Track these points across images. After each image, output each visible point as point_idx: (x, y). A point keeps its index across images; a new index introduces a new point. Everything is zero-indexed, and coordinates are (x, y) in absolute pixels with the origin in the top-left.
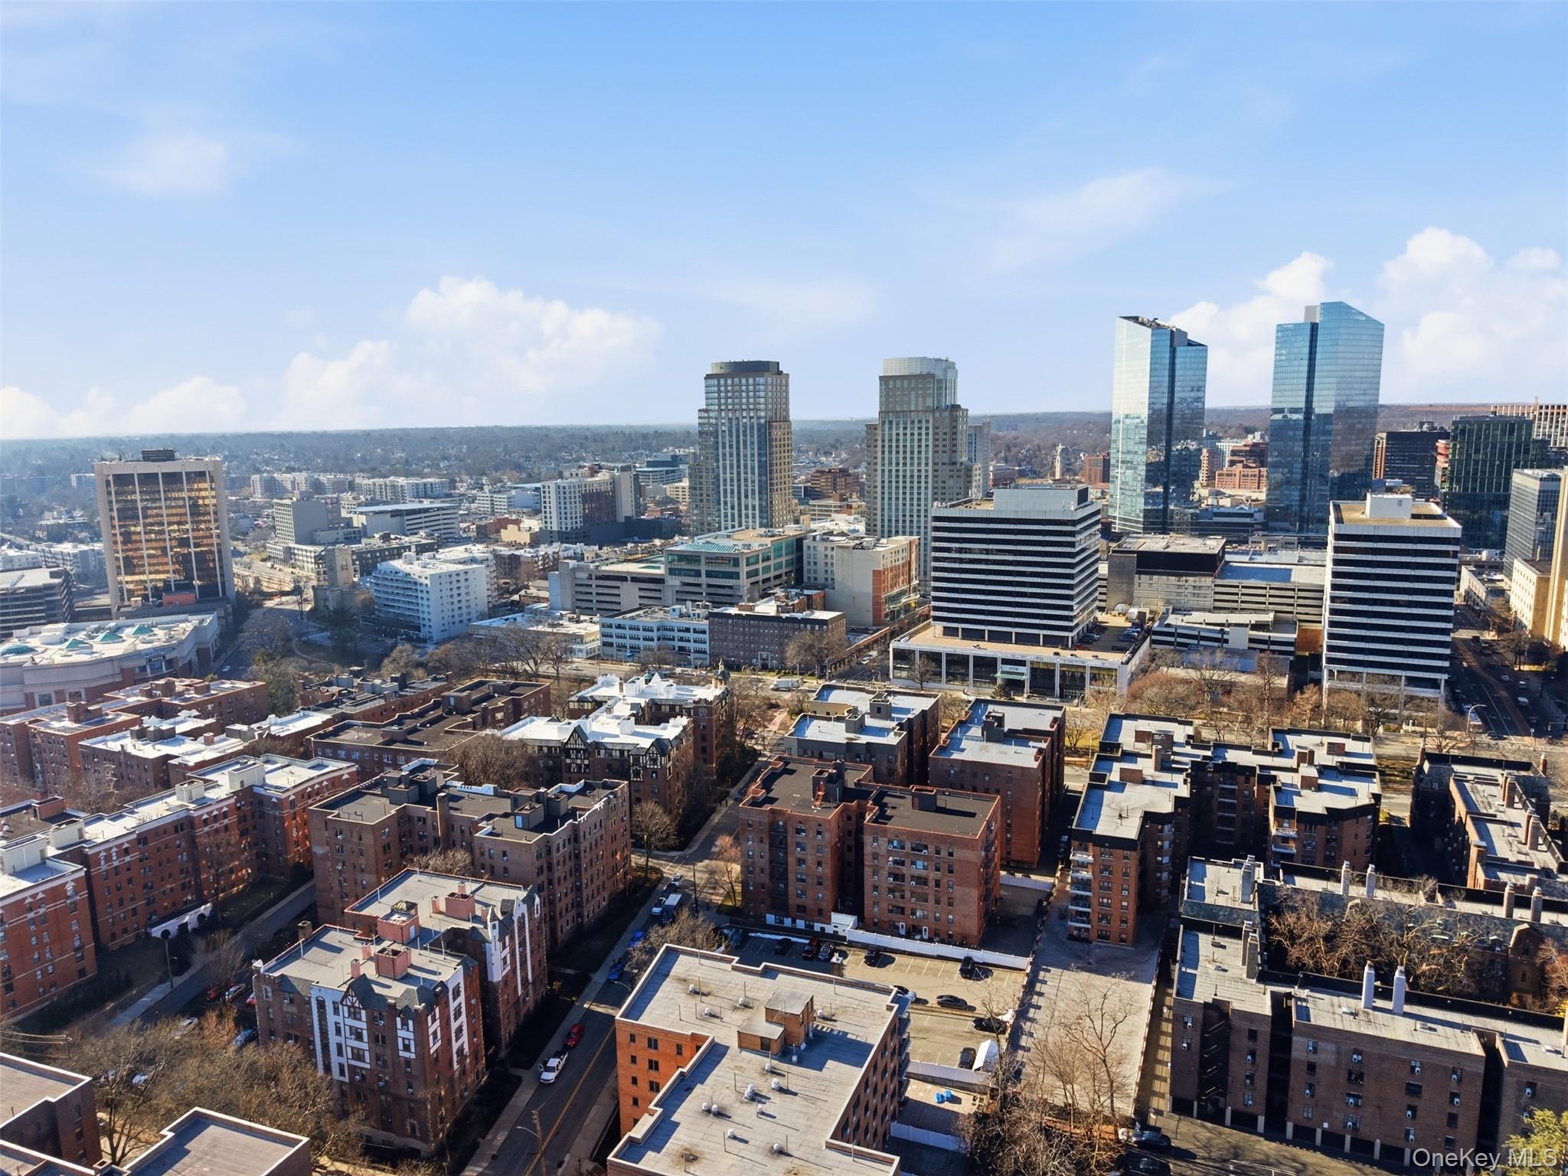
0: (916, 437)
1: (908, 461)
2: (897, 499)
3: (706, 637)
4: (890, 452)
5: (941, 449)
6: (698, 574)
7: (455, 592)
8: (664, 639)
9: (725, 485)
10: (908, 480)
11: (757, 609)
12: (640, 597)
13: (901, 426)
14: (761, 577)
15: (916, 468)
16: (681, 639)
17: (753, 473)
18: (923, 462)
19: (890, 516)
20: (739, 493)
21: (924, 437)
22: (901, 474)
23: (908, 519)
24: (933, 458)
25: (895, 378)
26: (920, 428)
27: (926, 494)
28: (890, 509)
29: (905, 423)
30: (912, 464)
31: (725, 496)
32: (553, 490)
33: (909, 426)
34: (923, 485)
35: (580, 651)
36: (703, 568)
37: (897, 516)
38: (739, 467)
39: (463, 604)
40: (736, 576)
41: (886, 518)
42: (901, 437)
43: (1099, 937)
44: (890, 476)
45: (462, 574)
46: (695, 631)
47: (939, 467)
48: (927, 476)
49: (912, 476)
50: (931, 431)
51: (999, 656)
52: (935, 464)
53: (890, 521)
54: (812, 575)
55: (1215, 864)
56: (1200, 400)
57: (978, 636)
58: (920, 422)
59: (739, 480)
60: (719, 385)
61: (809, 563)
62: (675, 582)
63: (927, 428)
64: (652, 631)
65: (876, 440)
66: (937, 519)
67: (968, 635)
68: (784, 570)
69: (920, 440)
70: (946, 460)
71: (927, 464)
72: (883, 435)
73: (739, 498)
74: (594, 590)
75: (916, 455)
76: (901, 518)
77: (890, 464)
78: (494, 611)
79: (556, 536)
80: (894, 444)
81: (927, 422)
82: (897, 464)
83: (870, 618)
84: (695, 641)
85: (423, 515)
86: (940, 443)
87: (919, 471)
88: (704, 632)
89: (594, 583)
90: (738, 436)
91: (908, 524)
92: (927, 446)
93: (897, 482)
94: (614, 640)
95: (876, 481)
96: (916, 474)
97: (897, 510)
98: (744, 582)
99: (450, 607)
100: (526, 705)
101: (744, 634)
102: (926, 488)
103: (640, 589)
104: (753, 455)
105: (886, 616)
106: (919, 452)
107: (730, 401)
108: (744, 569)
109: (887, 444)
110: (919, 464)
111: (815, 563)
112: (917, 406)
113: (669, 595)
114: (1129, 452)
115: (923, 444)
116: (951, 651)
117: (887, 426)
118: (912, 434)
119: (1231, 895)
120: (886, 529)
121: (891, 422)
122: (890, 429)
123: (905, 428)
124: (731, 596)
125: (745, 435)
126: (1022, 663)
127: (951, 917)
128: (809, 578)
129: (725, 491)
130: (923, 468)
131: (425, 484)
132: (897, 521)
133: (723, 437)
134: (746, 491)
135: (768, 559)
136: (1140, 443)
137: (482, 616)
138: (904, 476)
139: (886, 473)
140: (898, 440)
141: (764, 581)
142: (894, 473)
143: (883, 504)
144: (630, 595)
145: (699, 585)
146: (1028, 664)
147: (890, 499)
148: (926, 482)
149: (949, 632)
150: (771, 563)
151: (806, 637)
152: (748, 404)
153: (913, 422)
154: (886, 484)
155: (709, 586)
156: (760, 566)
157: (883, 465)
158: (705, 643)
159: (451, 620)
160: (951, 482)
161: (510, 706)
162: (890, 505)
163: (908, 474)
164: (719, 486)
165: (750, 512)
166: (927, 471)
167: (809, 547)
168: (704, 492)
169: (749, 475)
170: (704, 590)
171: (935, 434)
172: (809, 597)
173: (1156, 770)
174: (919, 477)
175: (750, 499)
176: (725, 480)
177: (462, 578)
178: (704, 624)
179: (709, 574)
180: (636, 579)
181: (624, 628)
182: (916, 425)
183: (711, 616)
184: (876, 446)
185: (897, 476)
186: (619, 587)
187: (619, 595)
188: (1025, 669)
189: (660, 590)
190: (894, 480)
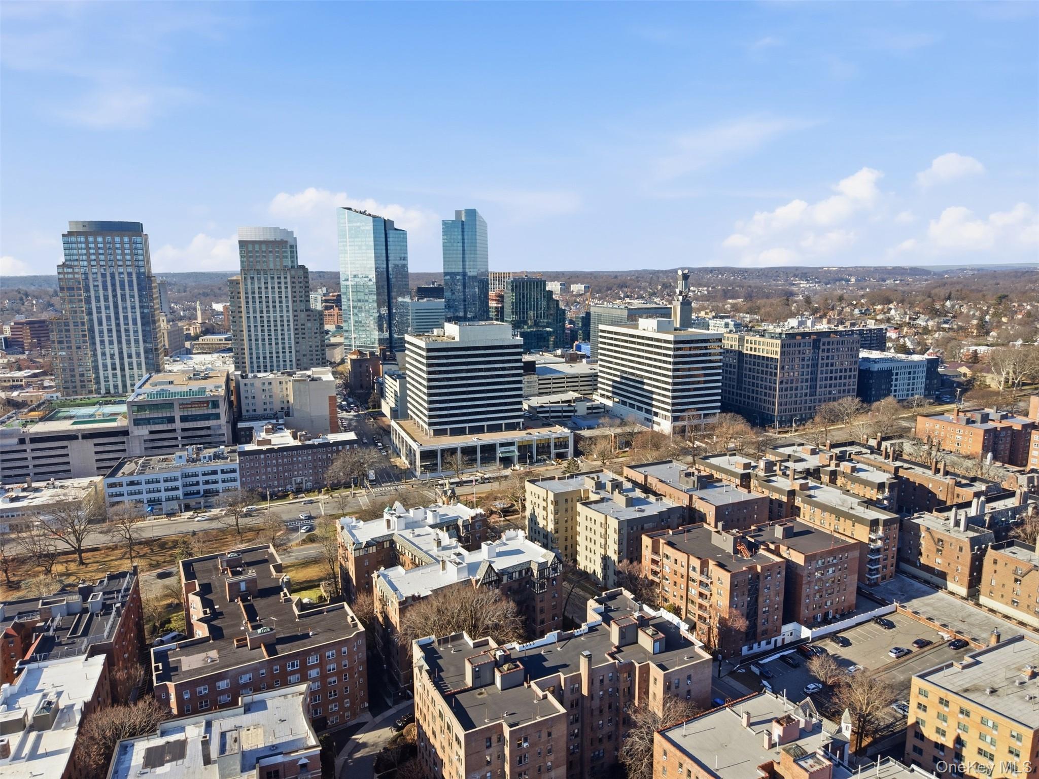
0: (277, 290)
1: (271, 309)
2: (263, 340)
3: (237, 475)
4: (254, 302)
5: (298, 299)
6: (171, 420)
8: (189, 485)
9: (102, 336)
10: (272, 324)
11: (277, 442)
12: (96, 453)
13: (263, 281)
15: (278, 314)
16: (207, 483)
17: (135, 323)
18: (285, 309)
19: (258, 354)
20: (120, 342)
21: (283, 290)
22: (265, 319)
23: (274, 355)
24: (293, 306)
25: (253, 243)
26: (279, 283)
27: (289, 335)
28: (257, 348)
29: (266, 279)
30: (275, 312)
33: (269, 280)
34: (286, 328)
36: (177, 414)
37: (264, 353)
38: (117, 318)
40: (216, 417)
41: (254, 356)
42: (263, 290)
44: (255, 321)
46: (223, 472)
47: (298, 313)
48: (288, 321)
49: (275, 321)
50: (289, 286)
51: (495, 442)
52: (295, 311)
53: (258, 358)
56: (405, 266)
58: (279, 278)
59: (119, 331)
60: (87, 242)
62: (142, 431)
63: (286, 283)
64: (176, 480)
65: (239, 293)
69: (280, 292)
70: (303, 308)
71: (288, 311)
72: (246, 289)
73: (120, 348)
74: (29, 455)
75: (277, 304)
76: (268, 355)
77: (255, 312)
80: (257, 295)
81: (286, 278)
82: (261, 312)
84: (223, 481)
86: (297, 294)
87: (282, 317)
88: (234, 471)
89: (28, 446)
90: (114, 290)
91: (275, 359)
92: (287, 297)
93: (262, 326)
94: (125, 498)
96: (279, 319)
97: (264, 349)
101: (277, 465)
102: (289, 330)
103: (96, 445)
104: (133, 307)
106: (281, 302)
107: (102, 257)
108: (223, 410)
109: (250, 296)
110: (281, 311)
112: (275, 265)
113: (136, 446)
114: (359, 301)
115: (283, 295)
117: (249, 281)
118: (273, 288)
120: (255, 365)
121: (252, 278)
122: (252, 283)
123: (266, 283)
124: (209, 436)
125: (123, 289)
126: (512, 444)
127: (843, 598)
130: (285, 314)
132: (265, 358)
133: (96, 291)
136: (370, 294)
138: (269, 321)
139: (252, 320)
140: (260, 293)
142: (259, 319)
143: (250, 345)
145: (174, 431)
146: (516, 444)
147: (257, 340)
148: (289, 325)
152: (124, 260)
153: (272, 278)
154: (252, 329)
155: (183, 430)
157: (248, 313)
158: (236, 480)
160: (309, 325)
162: (257, 345)
163: (272, 319)
166: (288, 317)
169: (131, 326)
170: (178, 434)
171: (293, 287)
174: (282, 321)
175: (133, 349)
176: (101, 332)
178: (234, 464)
179: (184, 419)
180: (91, 436)
181: (138, 484)
182: (276, 280)
183: (239, 455)
184: (239, 298)
185: (262, 322)
186: (66, 447)
187: (67, 455)
188: (514, 448)
189: (124, 443)
190: (259, 324)
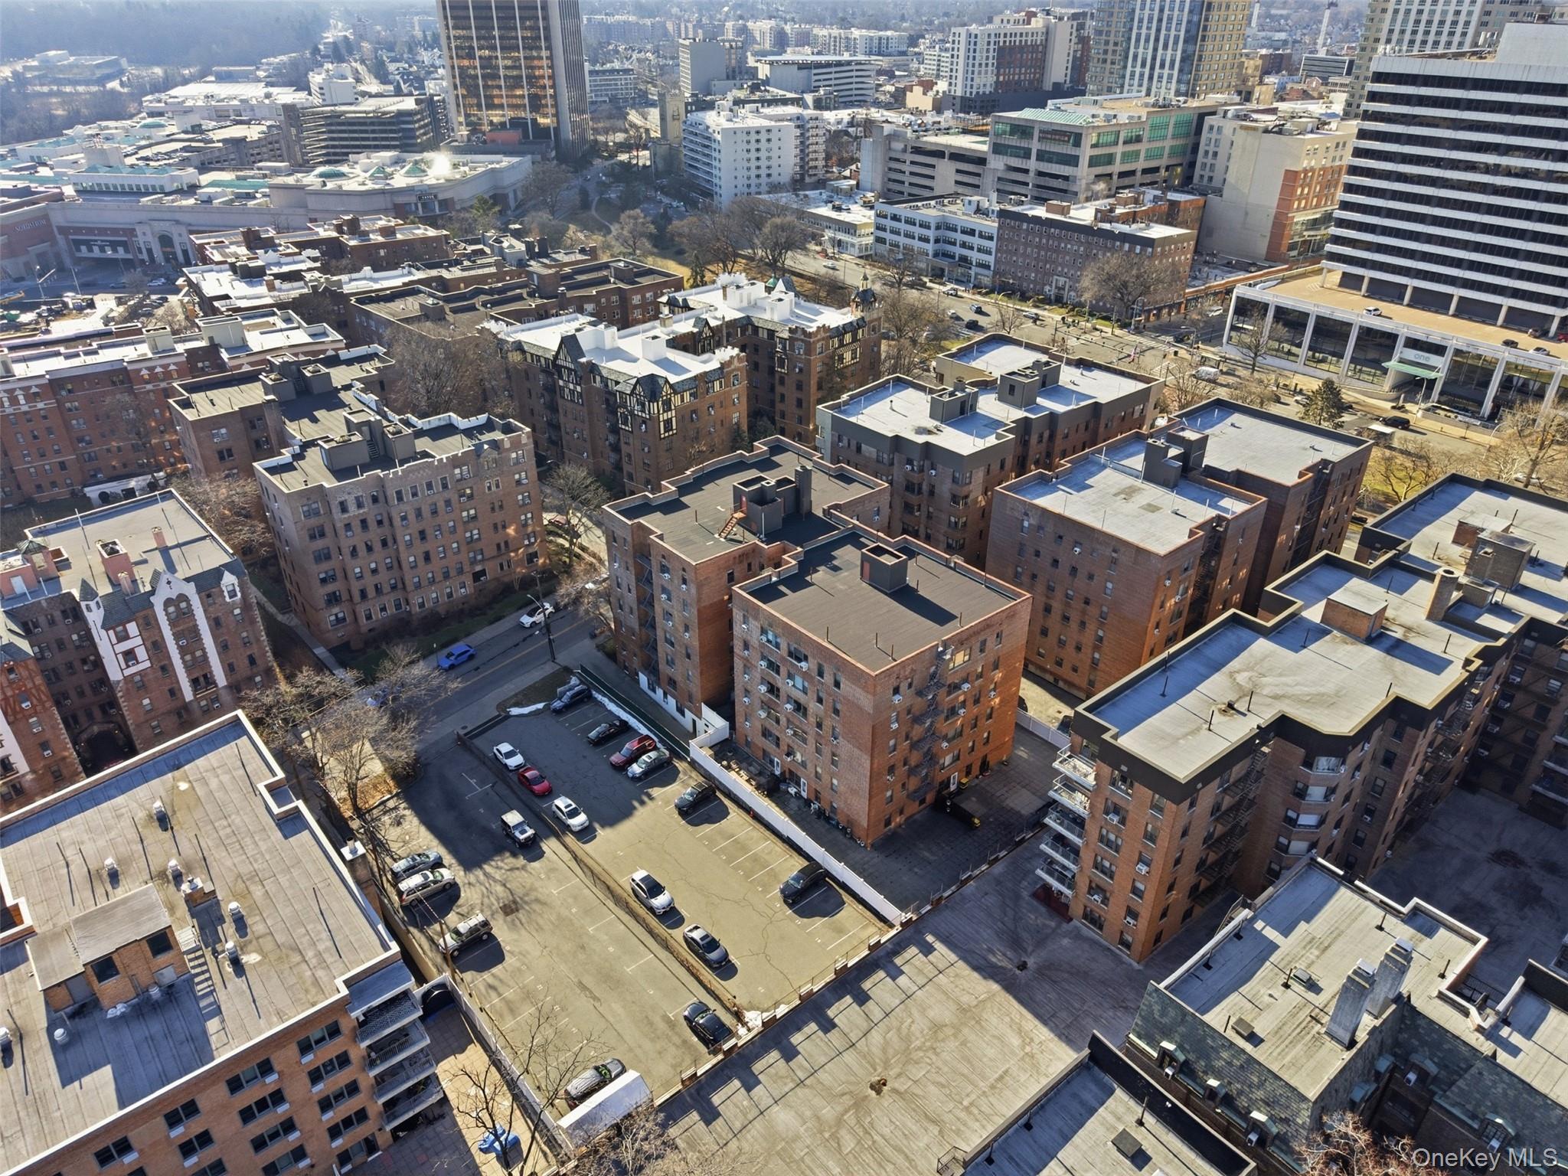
3: (992, 245)
6: (1026, 154)
7: (753, 155)
8: (945, 242)
9: (1140, 28)
11: (1073, 213)
12: (955, 180)
14: (1117, 167)
16: (964, 245)
20: (1157, 40)
31: (1137, 47)
32: (963, 39)
35: (853, 245)
39: (763, 172)
40: (1073, 161)
43: (1085, 916)
44: (1405, 21)
45: (763, 132)
46: (981, 235)
48: (1467, 23)
51: (1404, 333)
54: (1207, 173)
55: (1361, 892)
57: (1393, 293)
61: (1207, 153)
62: (997, 163)
64: (929, 228)
66: (1379, 77)
67: (1379, 291)
68: (1163, 162)
73: (1155, 50)
74: (907, 168)
78: (798, 184)
79: (958, 102)
83: (1262, 246)
84: (979, 250)
85: (833, 69)
88: (991, 237)
89: (909, 157)
94: (887, 236)
95: (1379, 30)
96: (1450, 18)
98: (1083, 172)
99: (746, 173)
100: (636, 299)
101: (1039, 247)
103: (958, 171)
105: (1292, 247)
108: (1086, 152)
111: (1215, 154)
113: (988, 181)
116: (1326, 312)
124: (1064, 191)
126: (1438, 350)
127: (835, 782)
128: (1202, 176)
129: (1139, 36)
134: (1167, 38)
135: (1138, 139)
137: (775, 188)
141: (1122, 175)
144: (945, 177)
145: (1026, 171)
146: (1449, 353)
148: (1464, 34)
149: (1349, 282)
150: (1142, 147)
151: (1111, 261)
155: (1040, 174)
156: (1119, 150)
158: (990, 253)
159: (746, 190)
161: (614, 298)
163: (1437, 19)
164: (1131, 29)
165: (1166, 71)
166: (1470, 13)
167: (1211, 128)
168: (1112, 39)
169: (1176, 12)
170: (1030, 179)
172: (1174, 204)
173: (1431, 617)
175: (1169, 52)
176: (1141, 21)
177: (763, 137)
178: (991, 225)
179: (1042, 156)
180: (958, 156)
181: (899, 220)
183: (1002, 214)
185: (1417, 22)
186: (933, 166)
187: (933, 178)
188: (1441, 363)
189: (978, 175)
190: (1409, 28)
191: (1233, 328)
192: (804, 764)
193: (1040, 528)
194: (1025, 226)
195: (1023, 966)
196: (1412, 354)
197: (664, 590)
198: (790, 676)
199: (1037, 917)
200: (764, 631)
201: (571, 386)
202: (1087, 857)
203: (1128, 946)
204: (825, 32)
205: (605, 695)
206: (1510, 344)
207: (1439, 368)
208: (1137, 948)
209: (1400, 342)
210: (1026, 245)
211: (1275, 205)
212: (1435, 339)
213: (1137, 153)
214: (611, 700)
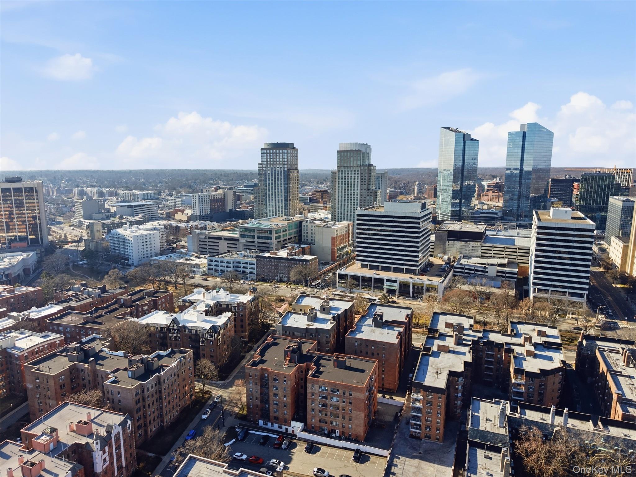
0: (353, 178)
1: (350, 188)
2: (345, 204)
3: (255, 266)
4: (342, 184)
5: (363, 183)
6: (253, 237)
7: (145, 244)
8: (236, 267)
9: (269, 197)
10: (349, 196)
11: (278, 254)
12: (228, 247)
13: (347, 172)
14: (282, 239)
15: (353, 191)
16: (244, 267)
17: (281, 192)
18: (356, 188)
19: (341, 212)
20: (275, 200)
21: (356, 178)
22: (346, 193)
23: (349, 213)
24: (360, 187)
25: (344, 151)
26: (355, 174)
27: (357, 203)
28: (341, 209)
29: (348, 171)
30: (351, 190)
31: (269, 202)
32: (197, 197)
33: (350, 173)
34: (356, 199)
35: (198, 272)
36: (256, 235)
37: (344, 212)
38: (275, 189)
39: (149, 249)
40: (270, 238)
41: (340, 213)
42: (347, 178)
43: (425, 437)
44: (342, 194)
45: (148, 235)
46: (250, 264)
47: (363, 191)
48: (357, 195)
49: (351, 195)
50: (359, 175)
51: (385, 278)
52: (361, 190)
53: (341, 214)
54: (306, 238)
55: (484, 401)
56: (475, 164)
57: (376, 268)
58: (355, 171)
59: (275, 195)
60: (267, 153)
61: (304, 233)
62: (243, 240)
63: (358, 174)
64: (230, 263)
65: (336, 179)
66: (359, 215)
67: (372, 268)
68: (293, 236)
69: (355, 179)
70: (366, 188)
71: (357, 190)
72: (339, 177)
73: (275, 203)
74: (207, 244)
75: (353, 186)
76: (346, 213)
77: (342, 189)
78: (163, 252)
79: (198, 218)
80: (343, 180)
81: (358, 171)
82: (345, 189)
83: (330, 258)
84: (250, 268)
85: (142, 207)
86: (363, 180)
87: (354, 192)
88: (254, 264)
89: (208, 240)
90: (275, 176)
91: (349, 216)
92: (358, 182)
93: (345, 197)
94: (214, 267)
95: (335, 197)
96: (353, 194)
97: (344, 209)
98: (274, 241)
99: (142, 250)
100: (160, 302)
102: (357, 200)
103: (228, 243)
104: (281, 184)
105: (337, 257)
106: (354, 184)
107: (271, 160)
108: (274, 236)
109: (340, 180)
110: (354, 190)
111: (307, 233)
112: (353, 164)
113: (240, 247)
114: (445, 186)
115: (356, 181)
116: (364, 275)
117: (340, 172)
118: (351, 176)
119: (493, 422)
120: (340, 218)
121: (342, 171)
122: (342, 174)
123: (348, 174)
124: (268, 247)
125: (278, 175)
126: (395, 281)
127: (350, 426)
128: (304, 239)
129: (269, 199)
130: (356, 191)
131: (147, 194)
132: (344, 214)
133: (269, 176)
134: (279, 200)
135: (286, 231)
136: (450, 182)
137: (156, 255)
138: (348, 195)
139: (340, 193)
140: (345, 179)
141: (284, 241)
142: (343, 193)
143: (338, 207)
144: (223, 246)
145: (254, 242)
146: (398, 282)
147: (341, 204)
148: (357, 198)
149: (363, 266)
150: (287, 232)
151: (299, 268)
152: (279, 161)
153: (352, 171)
154: (340, 198)
155: (259, 243)
156: (282, 234)
157: (339, 190)
158: (254, 269)
159: (143, 256)
160: (368, 198)
161: (152, 303)
162: (341, 207)
163: (349, 194)
164: (267, 197)
165: (280, 209)
166: (357, 193)
167: (304, 226)
168: (260, 200)
169: (280, 193)
170: (256, 244)
171: (361, 176)
172: (303, 248)
173: (455, 344)
174: (354, 195)
175: (280, 204)
176: (269, 195)
177: (148, 237)
178: (254, 260)
179: (258, 237)
180: (226, 239)
181: (218, 262)
182: (353, 172)
183: (257, 257)
184: (335, 181)
185: (345, 195)
186: (218, 243)
187: (218, 246)
188: (397, 285)
189: (237, 244)
190: (343, 196)
191: (339, 282)
192: (337, 425)
193: (361, 344)
194: (266, 260)
195: (420, 453)
196: (389, 283)
197: (275, 387)
198: (332, 398)
199: (414, 441)
200: (320, 387)
201: (175, 335)
202: (423, 419)
203: (438, 439)
204: (122, 192)
205: (252, 430)
206: (411, 278)
207: (396, 286)
208: (441, 439)
209: (385, 281)
210: (267, 265)
211: (331, 246)
212: (393, 279)
213: (286, 234)
214: (256, 431)
